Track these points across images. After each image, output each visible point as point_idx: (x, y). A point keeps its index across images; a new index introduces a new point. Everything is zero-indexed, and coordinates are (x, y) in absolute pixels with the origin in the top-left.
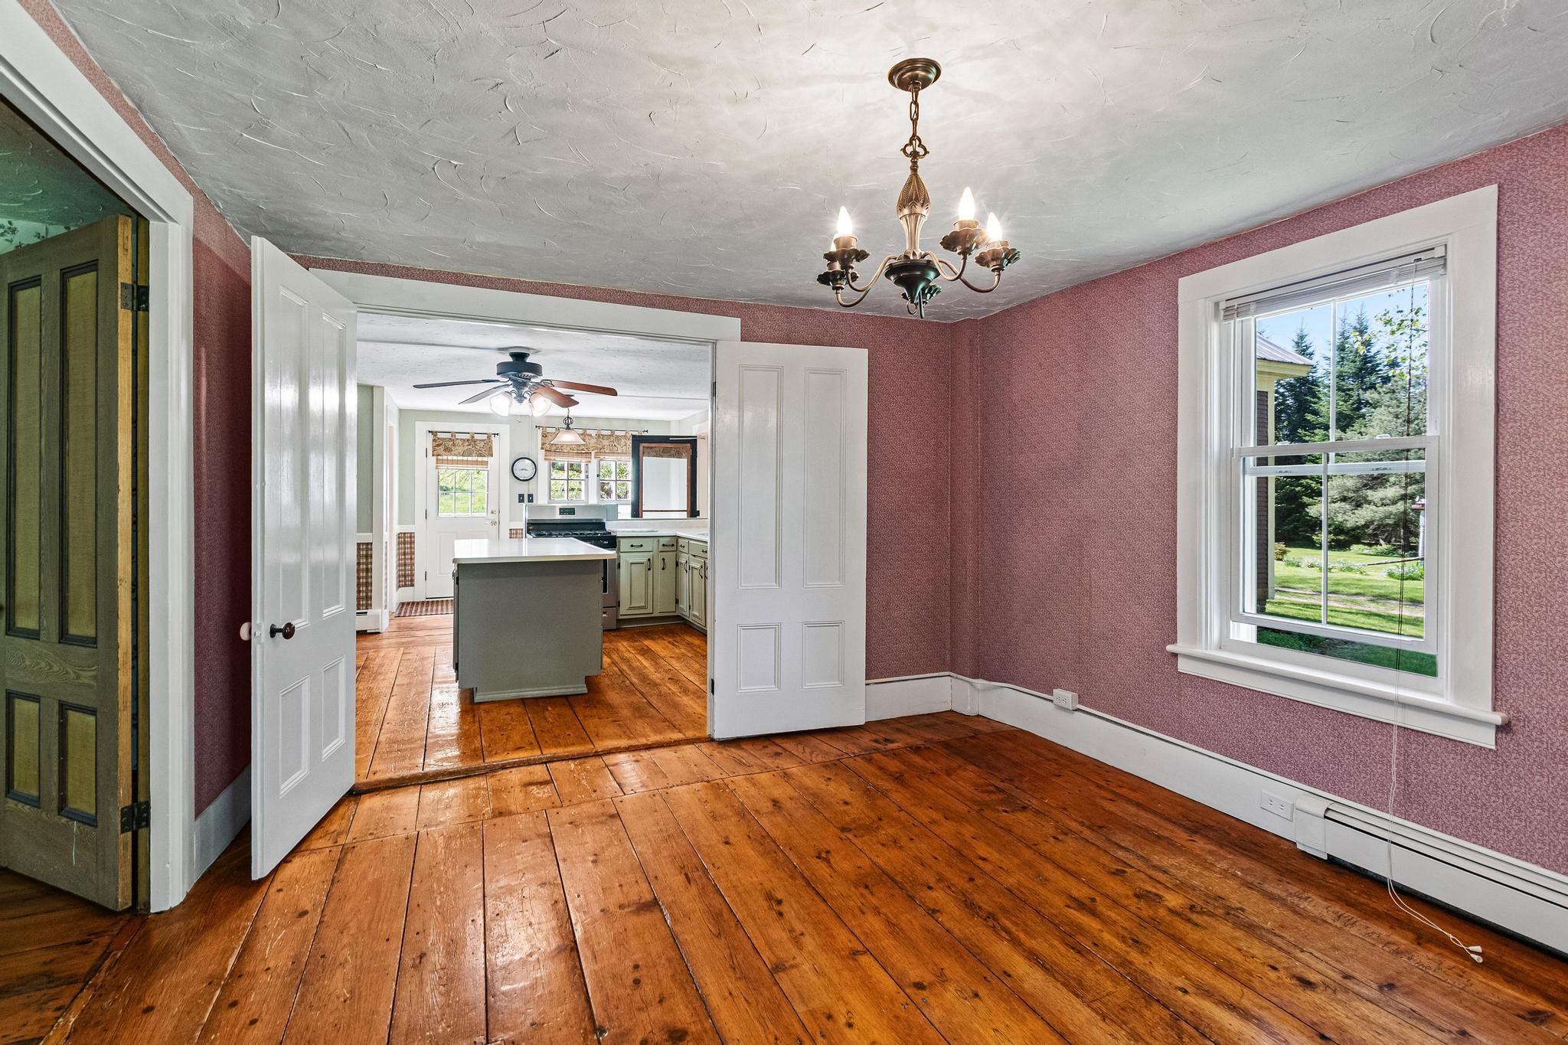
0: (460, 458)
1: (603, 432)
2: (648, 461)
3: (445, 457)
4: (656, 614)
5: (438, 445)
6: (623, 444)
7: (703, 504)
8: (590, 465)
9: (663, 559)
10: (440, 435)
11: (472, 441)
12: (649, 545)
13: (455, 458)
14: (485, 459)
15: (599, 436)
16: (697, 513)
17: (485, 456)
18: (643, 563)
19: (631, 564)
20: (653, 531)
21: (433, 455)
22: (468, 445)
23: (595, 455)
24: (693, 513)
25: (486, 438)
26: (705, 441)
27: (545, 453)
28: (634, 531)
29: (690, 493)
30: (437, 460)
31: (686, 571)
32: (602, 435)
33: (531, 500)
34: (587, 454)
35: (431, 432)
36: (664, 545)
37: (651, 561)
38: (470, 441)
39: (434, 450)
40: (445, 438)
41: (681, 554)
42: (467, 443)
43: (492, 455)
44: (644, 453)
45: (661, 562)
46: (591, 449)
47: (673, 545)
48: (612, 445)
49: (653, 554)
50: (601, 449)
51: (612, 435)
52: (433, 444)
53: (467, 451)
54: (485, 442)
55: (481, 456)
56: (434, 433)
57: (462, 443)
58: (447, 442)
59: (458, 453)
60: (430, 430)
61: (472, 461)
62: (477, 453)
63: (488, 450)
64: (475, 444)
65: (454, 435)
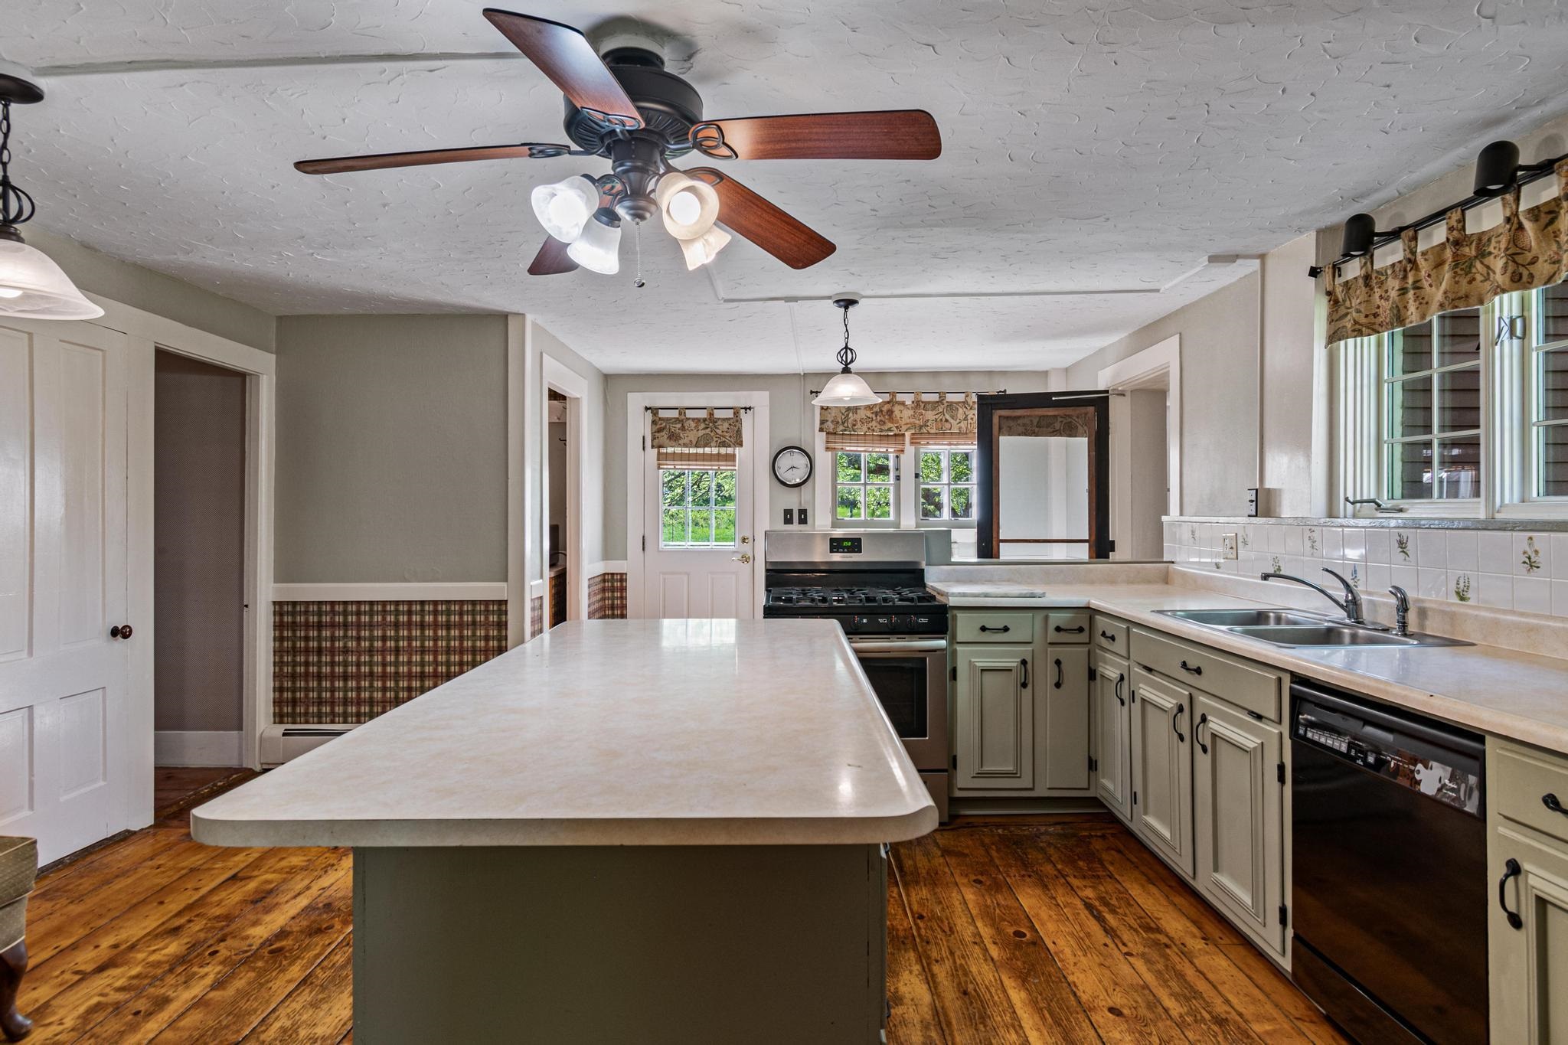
0: (693, 451)
1: (925, 398)
2: (1008, 445)
3: (670, 450)
4: (1041, 792)
5: (660, 430)
6: (961, 415)
7: (1119, 529)
8: (902, 457)
9: (1058, 662)
10: (662, 414)
11: (711, 421)
12: (1022, 628)
13: (686, 450)
14: (730, 450)
16: (1112, 546)
17: (730, 446)
18: (1011, 670)
19: (982, 670)
20: (1033, 596)
21: (653, 447)
22: (704, 429)
23: (912, 439)
24: (1101, 546)
25: (732, 416)
26: (1127, 399)
27: (827, 438)
28: (986, 595)
29: (1094, 505)
30: (660, 456)
31: (1123, 703)
32: (922, 402)
33: (803, 521)
34: (897, 438)
35: (650, 408)
36: (1058, 629)
37: (1029, 666)
38: (707, 423)
39: (653, 439)
40: (670, 419)
41: (1105, 656)
42: (703, 426)
43: (741, 445)
44: (1000, 428)
45: (1052, 668)
46: (904, 428)
47: (1081, 630)
48: (941, 420)
49: (1033, 650)
50: (921, 427)
51: (941, 401)
52: (651, 430)
53: (702, 439)
54: (731, 421)
55: (723, 446)
56: (654, 411)
57: (695, 425)
58: (673, 425)
59: (688, 442)
60: (648, 406)
61: (711, 455)
62: (719, 441)
63: (735, 435)
64: (715, 426)
65: (683, 414)
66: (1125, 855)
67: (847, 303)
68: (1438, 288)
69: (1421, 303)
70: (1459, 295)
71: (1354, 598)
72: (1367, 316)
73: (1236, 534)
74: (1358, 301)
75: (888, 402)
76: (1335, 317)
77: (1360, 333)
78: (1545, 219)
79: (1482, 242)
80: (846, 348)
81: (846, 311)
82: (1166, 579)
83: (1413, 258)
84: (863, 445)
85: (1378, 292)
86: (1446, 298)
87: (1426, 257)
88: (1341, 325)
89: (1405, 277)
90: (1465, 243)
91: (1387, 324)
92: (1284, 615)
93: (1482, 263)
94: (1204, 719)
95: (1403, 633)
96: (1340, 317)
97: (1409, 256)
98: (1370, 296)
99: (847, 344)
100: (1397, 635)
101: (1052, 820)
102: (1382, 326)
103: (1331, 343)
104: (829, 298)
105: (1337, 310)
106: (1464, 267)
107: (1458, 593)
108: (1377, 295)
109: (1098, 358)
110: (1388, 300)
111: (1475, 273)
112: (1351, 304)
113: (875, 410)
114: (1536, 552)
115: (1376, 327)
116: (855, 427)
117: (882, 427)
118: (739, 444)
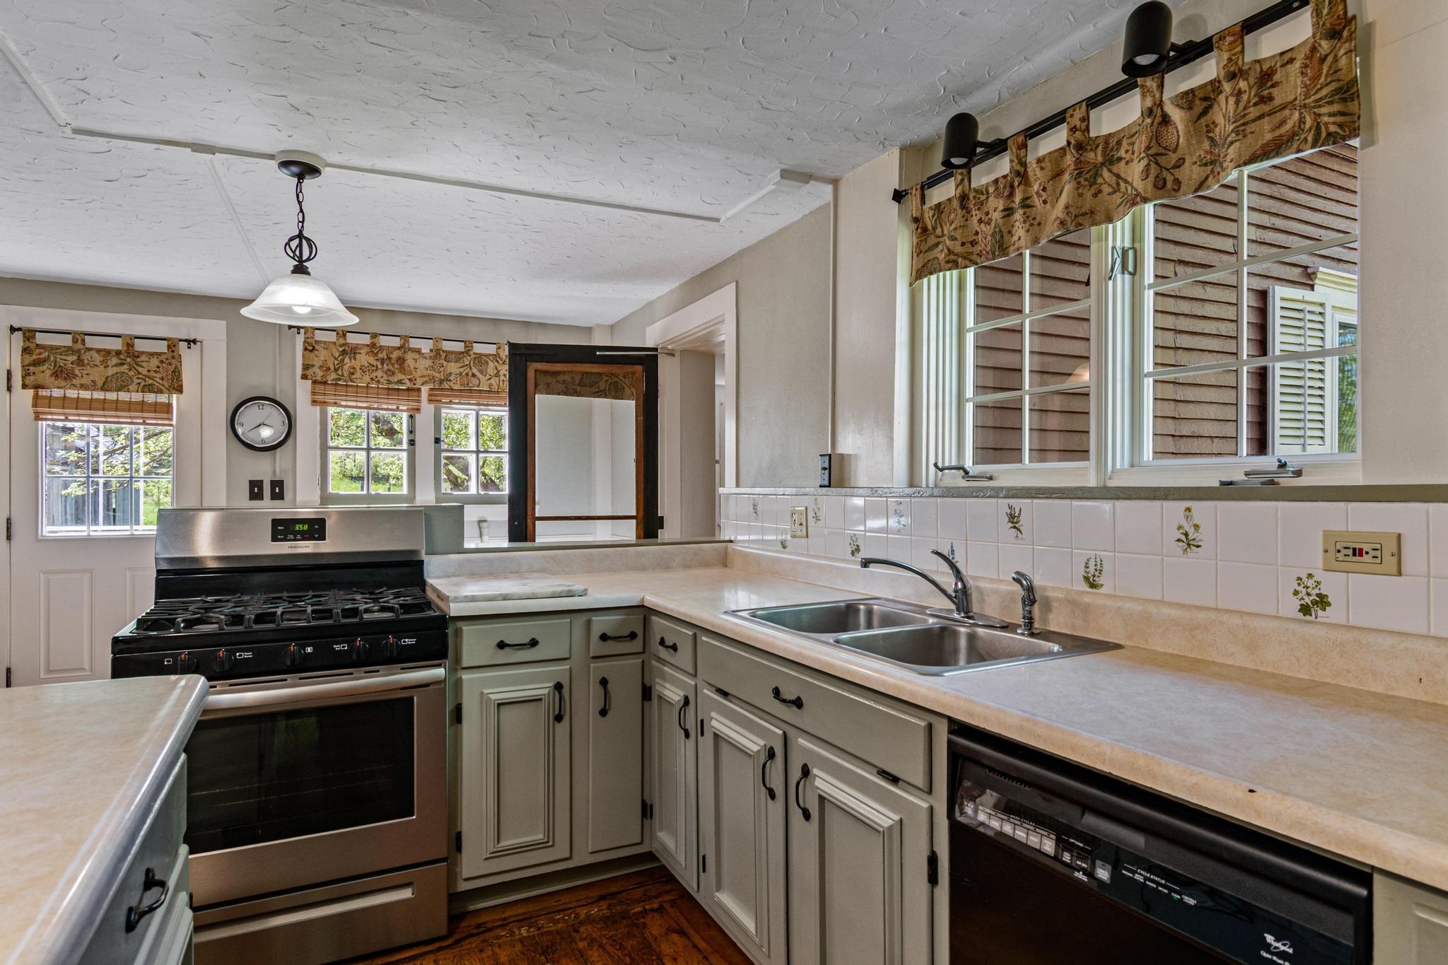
0: (98, 395)
1: (448, 346)
2: (544, 403)
3: (57, 393)
4: (580, 860)
5: (37, 363)
6: (490, 369)
7: (669, 503)
8: (417, 416)
9: (604, 682)
10: (40, 339)
11: (129, 352)
12: (555, 641)
13: (85, 394)
14: (162, 398)
16: (660, 523)
17: (161, 392)
18: (541, 700)
19: (499, 705)
20: (570, 594)
21: (24, 386)
22: (116, 365)
23: (430, 395)
24: (649, 524)
25: (166, 351)
26: (677, 360)
27: (313, 388)
28: (506, 597)
29: (642, 476)
30: (36, 401)
31: (687, 735)
32: (443, 351)
33: (278, 494)
34: (411, 393)
35: (19, 329)
36: (604, 637)
37: (566, 691)
38: (122, 357)
39: (26, 375)
40: (58, 348)
41: (663, 670)
42: (115, 360)
43: (180, 390)
44: (536, 386)
45: (595, 691)
46: (419, 381)
47: (633, 636)
48: (467, 374)
49: (570, 668)
50: (441, 381)
51: (467, 352)
52: (22, 361)
53: (114, 380)
54: (163, 358)
55: (150, 391)
56: (27, 335)
57: (101, 359)
58: (62, 357)
59: (89, 383)
60: (16, 326)
61: (130, 403)
62: (143, 383)
63: (169, 377)
64: (136, 363)
65: (80, 341)
66: (689, 938)
67: (304, 170)
68: (1053, 206)
69: (1031, 225)
70: (1083, 210)
71: (964, 586)
72: (963, 244)
73: (806, 508)
74: (953, 226)
75: (399, 348)
76: (924, 247)
77: (953, 264)
78: (1199, 106)
79: (1111, 145)
80: (300, 236)
81: (299, 182)
82: (724, 560)
83: (1022, 170)
84: (365, 399)
85: (976, 215)
86: (1067, 214)
87: (1043, 165)
88: (931, 258)
89: (1011, 195)
90: (1089, 148)
91: (987, 252)
92: (875, 607)
93: (1110, 171)
94: (806, 772)
95: (1030, 632)
96: (929, 248)
97: (1018, 168)
98: (967, 220)
99: (301, 232)
100: (1023, 634)
101: (596, 893)
102: (981, 257)
103: (920, 278)
104: (272, 157)
105: (926, 240)
106: (1088, 176)
107: (1087, 579)
108: (975, 220)
109: (647, 312)
110: (989, 224)
111: (1101, 184)
112: (943, 231)
113: (380, 356)
114: (1196, 527)
115: (974, 257)
116: (353, 376)
117: (390, 379)
118: (177, 390)
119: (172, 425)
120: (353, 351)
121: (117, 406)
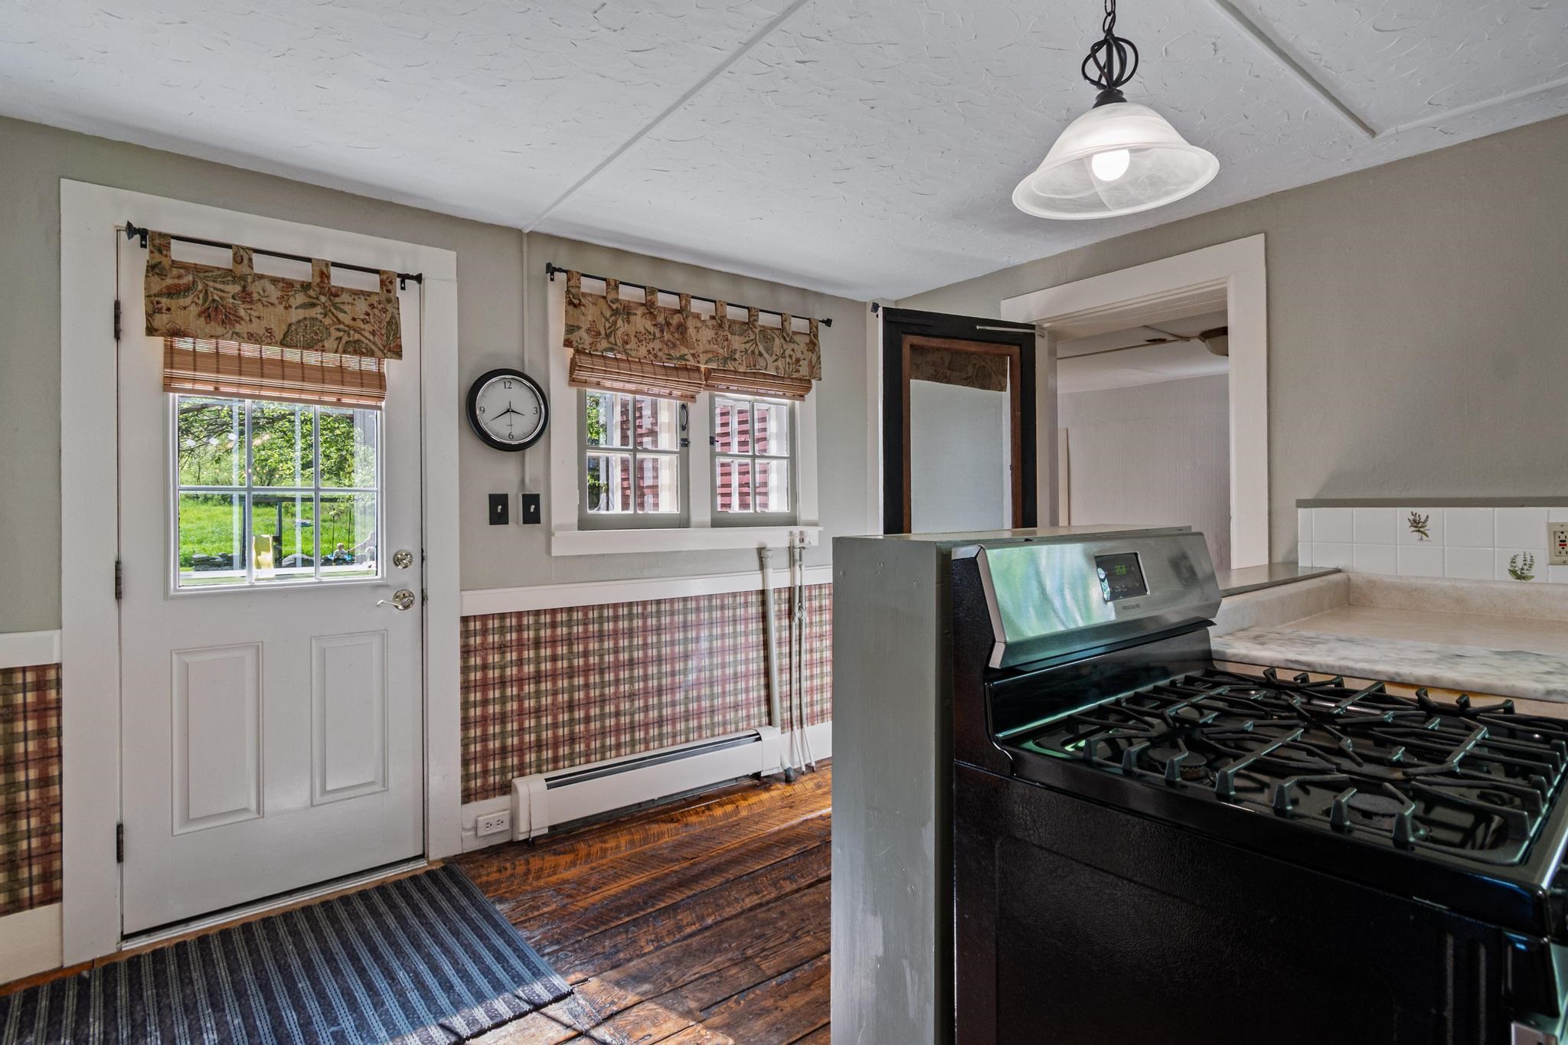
0: (271, 352)
1: (731, 313)
2: (921, 395)
3: (204, 346)
5: (173, 292)
6: (777, 350)
8: (691, 406)
10: (179, 252)
11: (320, 288)
13: (250, 350)
14: (369, 364)
15: (719, 322)
17: (370, 354)
21: (151, 331)
22: (303, 306)
25: (378, 290)
26: (1046, 342)
27: (574, 360)
29: (1020, 488)
30: (171, 356)
32: (726, 320)
33: (531, 518)
34: (691, 374)
35: (143, 233)
38: (311, 293)
39: (153, 310)
40: (207, 269)
42: (300, 298)
43: (397, 353)
46: (703, 358)
48: (753, 352)
50: (725, 360)
51: (751, 323)
52: (147, 288)
53: (300, 330)
54: (374, 299)
55: (355, 352)
56: (157, 242)
57: (279, 294)
58: (219, 286)
59: (262, 332)
60: (136, 225)
61: (322, 369)
62: (345, 339)
63: (384, 331)
64: (334, 305)
65: (246, 261)
75: (678, 311)
113: (658, 320)
116: (628, 347)
117: (672, 352)
118: (394, 352)
119: (380, 408)
120: (626, 311)
121: (303, 372)
